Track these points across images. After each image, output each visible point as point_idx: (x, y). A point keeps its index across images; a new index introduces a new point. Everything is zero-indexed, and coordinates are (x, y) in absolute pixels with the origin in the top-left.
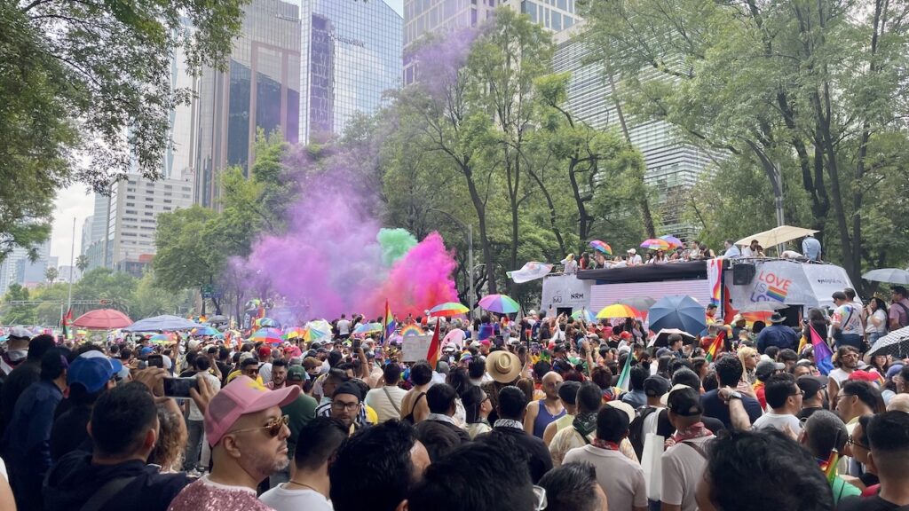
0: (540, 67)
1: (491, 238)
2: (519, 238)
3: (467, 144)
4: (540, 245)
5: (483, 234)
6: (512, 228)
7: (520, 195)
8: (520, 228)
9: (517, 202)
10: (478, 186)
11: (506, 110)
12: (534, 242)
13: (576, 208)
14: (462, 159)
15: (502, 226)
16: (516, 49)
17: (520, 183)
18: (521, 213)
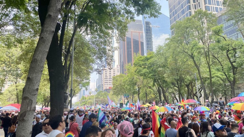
0: (213, 24)
1: (203, 77)
2: (212, 76)
3: (192, 50)
4: (220, 78)
5: (200, 76)
6: (209, 73)
7: (211, 63)
8: (212, 73)
9: (210, 65)
10: (196, 62)
11: (203, 38)
12: (217, 77)
13: (230, 65)
14: (191, 54)
15: (206, 72)
16: (204, 21)
17: (211, 59)
18: (212, 68)
